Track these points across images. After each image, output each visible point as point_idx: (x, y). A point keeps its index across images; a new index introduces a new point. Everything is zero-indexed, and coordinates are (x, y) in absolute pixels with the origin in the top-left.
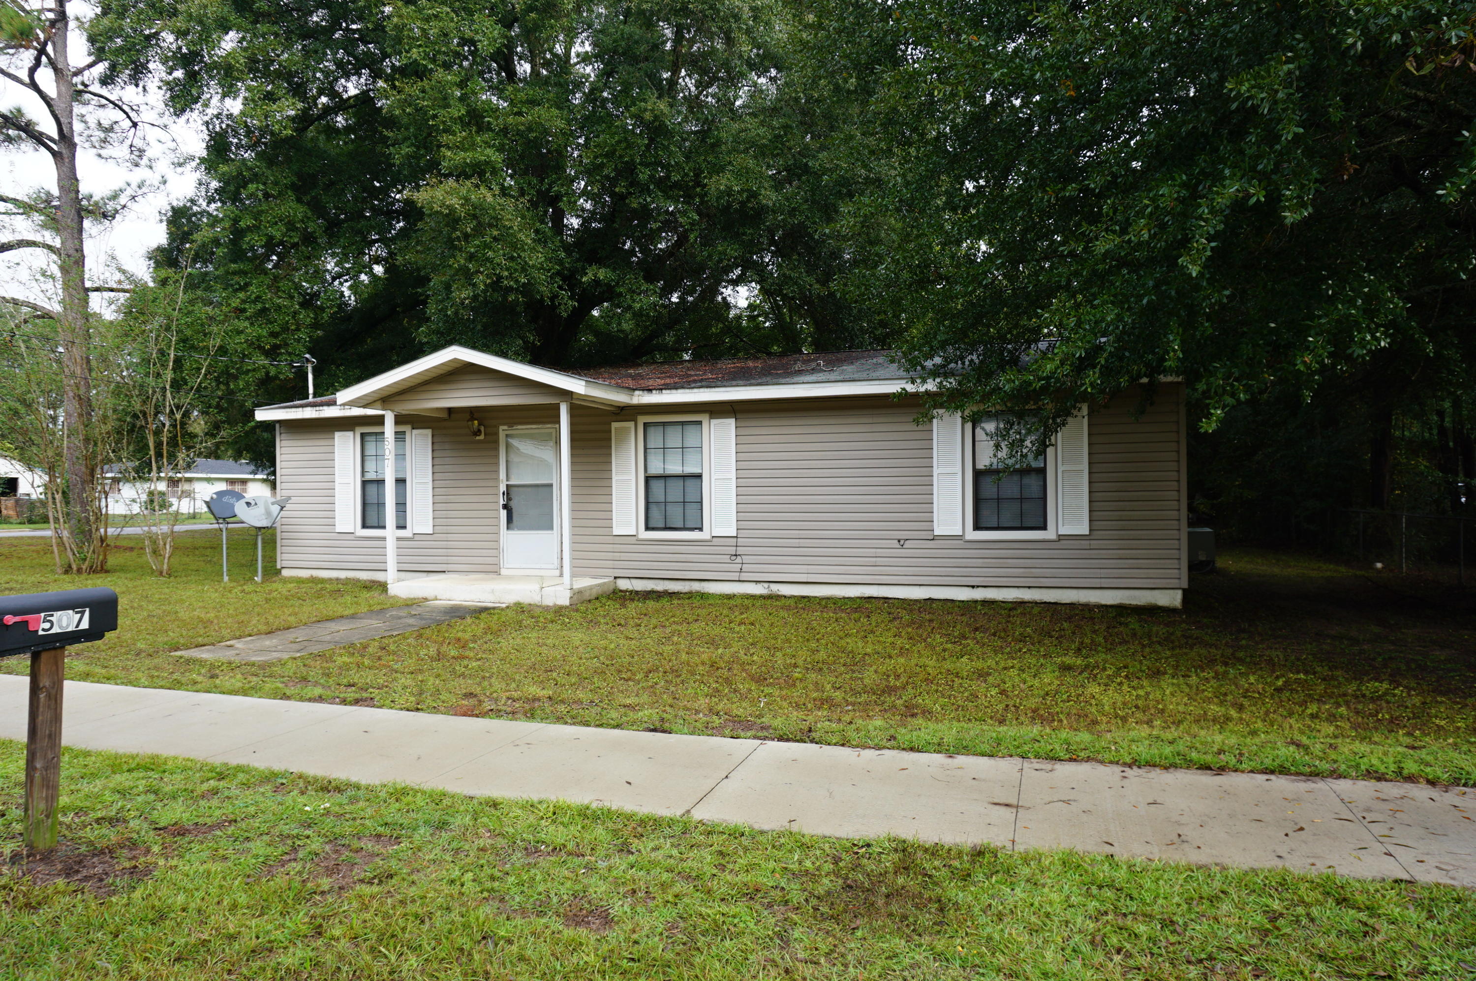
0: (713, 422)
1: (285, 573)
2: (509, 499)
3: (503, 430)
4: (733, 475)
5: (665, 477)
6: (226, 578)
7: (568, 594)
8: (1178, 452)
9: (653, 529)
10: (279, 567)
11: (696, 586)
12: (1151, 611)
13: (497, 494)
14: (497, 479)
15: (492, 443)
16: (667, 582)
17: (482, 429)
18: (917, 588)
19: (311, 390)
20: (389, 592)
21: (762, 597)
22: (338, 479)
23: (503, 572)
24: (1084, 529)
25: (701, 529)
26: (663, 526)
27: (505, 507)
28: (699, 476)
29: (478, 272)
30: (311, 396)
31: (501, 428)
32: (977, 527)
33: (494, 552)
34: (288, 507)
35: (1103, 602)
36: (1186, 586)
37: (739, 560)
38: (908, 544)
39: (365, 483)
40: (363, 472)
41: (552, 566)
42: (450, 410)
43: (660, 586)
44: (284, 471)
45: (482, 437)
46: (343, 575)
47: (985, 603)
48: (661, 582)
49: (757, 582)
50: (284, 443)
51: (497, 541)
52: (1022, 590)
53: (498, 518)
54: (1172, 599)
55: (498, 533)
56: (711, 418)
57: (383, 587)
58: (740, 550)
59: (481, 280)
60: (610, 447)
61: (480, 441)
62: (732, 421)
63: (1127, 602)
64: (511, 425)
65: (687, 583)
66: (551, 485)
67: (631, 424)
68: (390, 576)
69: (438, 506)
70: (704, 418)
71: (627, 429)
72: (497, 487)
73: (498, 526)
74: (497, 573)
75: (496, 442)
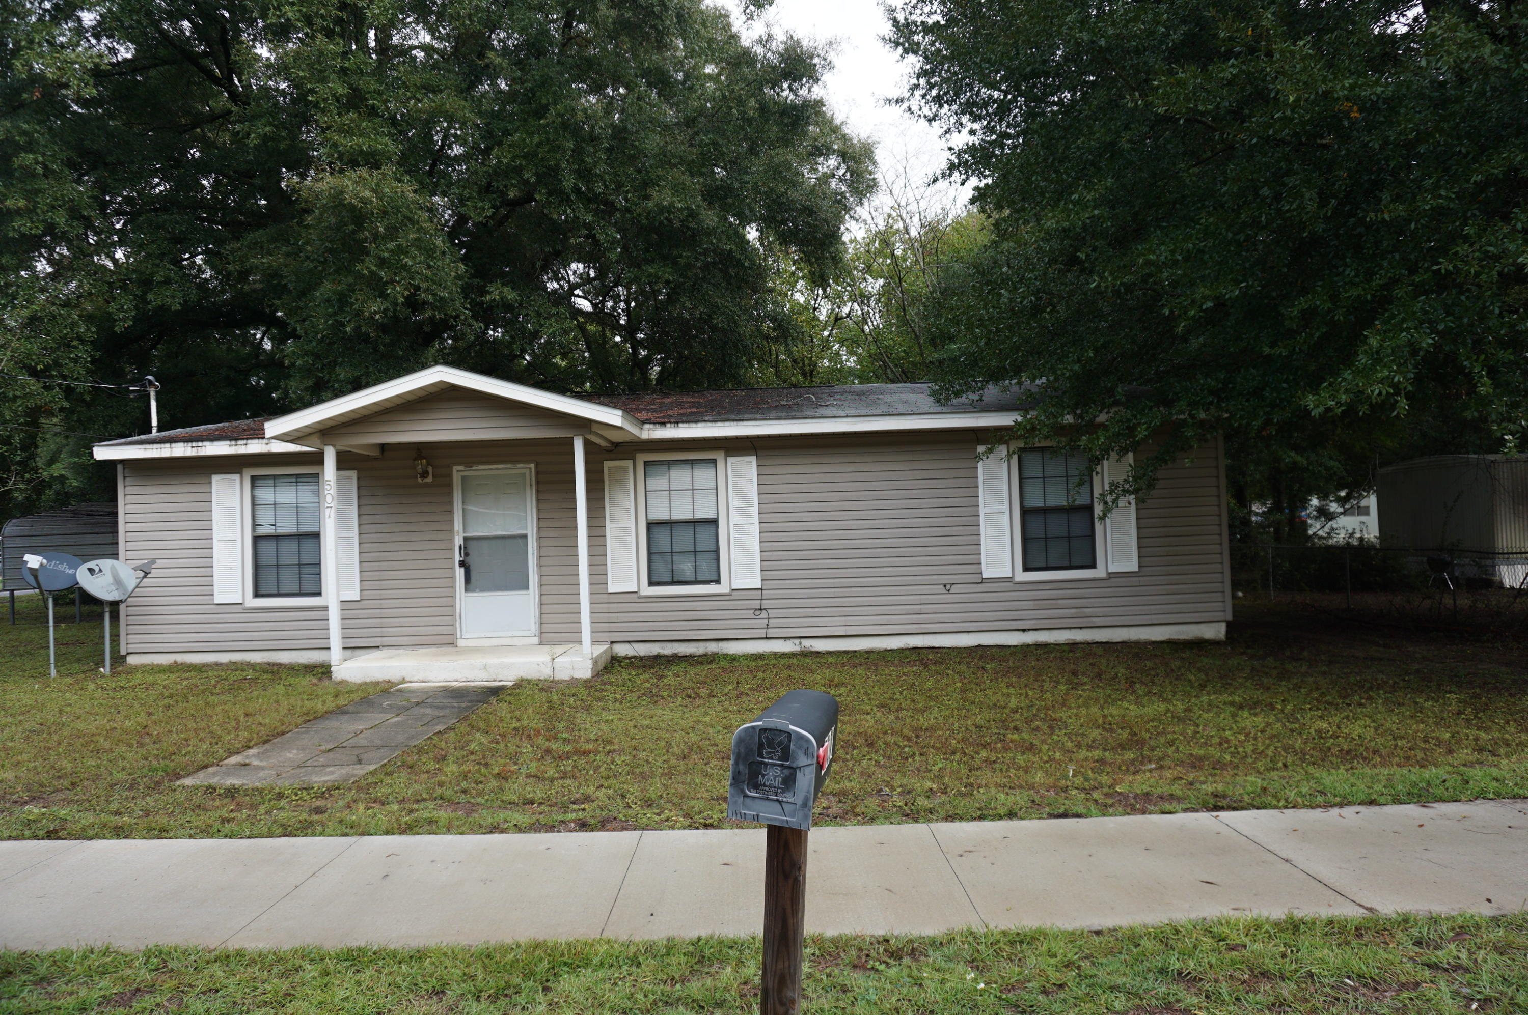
0: (731, 460)
1: (132, 660)
2: (467, 554)
3: (458, 472)
4: (755, 519)
5: (670, 524)
6: (53, 672)
7: (589, 664)
8: (1218, 487)
9: (659, 584)
10: (123, 652)
11: (713, 647)
12: (1198, 644)
13: (452, 549)
14: (451, 530)
15: (443, 487)
16: (676, 645)
17: (430, 469)
18: (965, 636)
19: (154, 422)
20: (334, 676)
21: (793, 655)
22: (216, 536)
23: (461, 643)
24: (1133, 565)
25: (718, 582)
26: (669, 579)
27: (462, 564)
28: (714, 522)
29: (392, 282)
30: (154, 430)
31: (456, 468)
32: (1026, 569)
33: (448, 619)
34: (154, 573)
35: (1153, 639)
36: (1230, 617)
37: (764, 614)
38: (954, 589)
39: (256, 539)
40: (255, 525)
41: (528, 633)
42: (383, 447)
43: (668, 650)
44: (130, 527)
45: (429, 480)
46: (224, 658)
47: (1038, 646)
48: (669, 645)
49: (785, 638)
50: (129, 490)
51: (453, 606)
52: (1073, 631)
53: (453, 578)
54: (1215, 631)
55: (453, 597)
56: (727, 456)
57: (324, 670)
58: (766, 604)
59: (399, 292)
60: (603, 490)
61: (428, 485)
62: (753, 460)
63: (1175, 637)
64: (469, 465)
65: (702, 644)
66: (525, 537)
67: (629, 463)
68: (335, 655)
69: (367, 566)
70: (719, 456)
71: (624, 470)
72: (451, 540)
73: (453, 587)
74: (453, 644)
75: (450, 485)
